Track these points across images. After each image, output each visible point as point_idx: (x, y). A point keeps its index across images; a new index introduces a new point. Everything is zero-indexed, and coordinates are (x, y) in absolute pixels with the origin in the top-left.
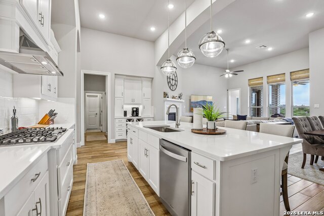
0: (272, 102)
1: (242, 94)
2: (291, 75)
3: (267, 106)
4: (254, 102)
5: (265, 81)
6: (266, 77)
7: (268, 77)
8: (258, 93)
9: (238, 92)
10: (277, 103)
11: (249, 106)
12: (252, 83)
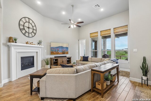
0: (103, 48)
1: (87, 43)
2: (114, 30)
3: (101, 50)
4: (93, 48)
5: (99, 34)
6: (100, 32)
7: (101, 31)
8: (96, 42)
9: (84, 41)
10: (105, 49)
11: (90, 50)
12: (92, 35)
